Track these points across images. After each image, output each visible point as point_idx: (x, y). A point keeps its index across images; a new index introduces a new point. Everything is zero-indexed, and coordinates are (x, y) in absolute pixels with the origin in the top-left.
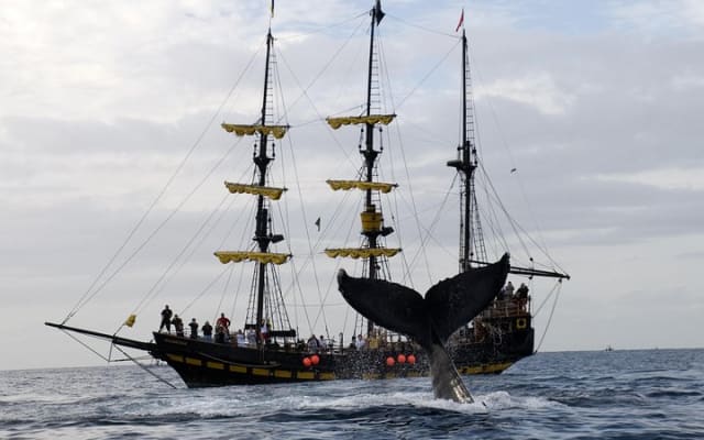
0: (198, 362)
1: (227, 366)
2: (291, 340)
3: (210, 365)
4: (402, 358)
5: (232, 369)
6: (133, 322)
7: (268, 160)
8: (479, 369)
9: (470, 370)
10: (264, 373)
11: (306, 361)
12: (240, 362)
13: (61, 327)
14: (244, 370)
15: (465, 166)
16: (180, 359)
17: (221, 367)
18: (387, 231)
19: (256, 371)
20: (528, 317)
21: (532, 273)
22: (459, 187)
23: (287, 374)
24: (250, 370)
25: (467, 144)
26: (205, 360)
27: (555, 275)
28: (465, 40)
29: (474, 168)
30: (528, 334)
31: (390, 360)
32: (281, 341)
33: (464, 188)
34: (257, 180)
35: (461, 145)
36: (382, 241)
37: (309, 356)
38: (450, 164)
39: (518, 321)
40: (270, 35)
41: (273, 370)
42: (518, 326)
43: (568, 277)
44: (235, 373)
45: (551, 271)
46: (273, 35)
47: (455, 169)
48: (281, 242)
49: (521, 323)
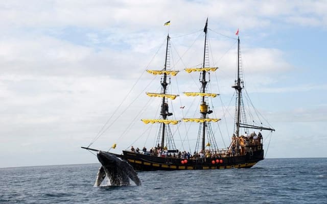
0: (140, 162)
1: (152, 164)
2: (176, 154)
3: (145, 163)
4: (217, 161)
5: (154, 165)
6: (115, 146)
7: (167, 84)
8: (244, 165)
9: (242, 166)
10: (166, 167)
11: (182, 162)
12: (157, 162)
13: (87, 149)
14: (158, 165)
15: (238, 88)
16: (133, 161)
17: (149, 164)
18: (211, 112)
19: (163, 166)
20: (262, 145)
21: (262, 128)
22: (236, 95)
23: (175, 167)
24: (161, 165)
25: (239, 80)
26: (143, 161)
27: (270, 129)
28: (239, 40)
29: (241, 89)
30: (262, 152)
31: (213, 162)
32: (172, 154)
33: (238, 96)
34: (163, 92)
35: (237, 80)
36: (208, 115)
37: (184, 160)
38: (234, 87)
39: (258, 147)
40: (168, 36)
41: (169, 165)
42: (258, 149)
43: (274, 130)
44: (155, 166)
45: (268, 128)
46: (170, 36)
47: (234, 89)
48: (171, 116)
49: (259, 148)
